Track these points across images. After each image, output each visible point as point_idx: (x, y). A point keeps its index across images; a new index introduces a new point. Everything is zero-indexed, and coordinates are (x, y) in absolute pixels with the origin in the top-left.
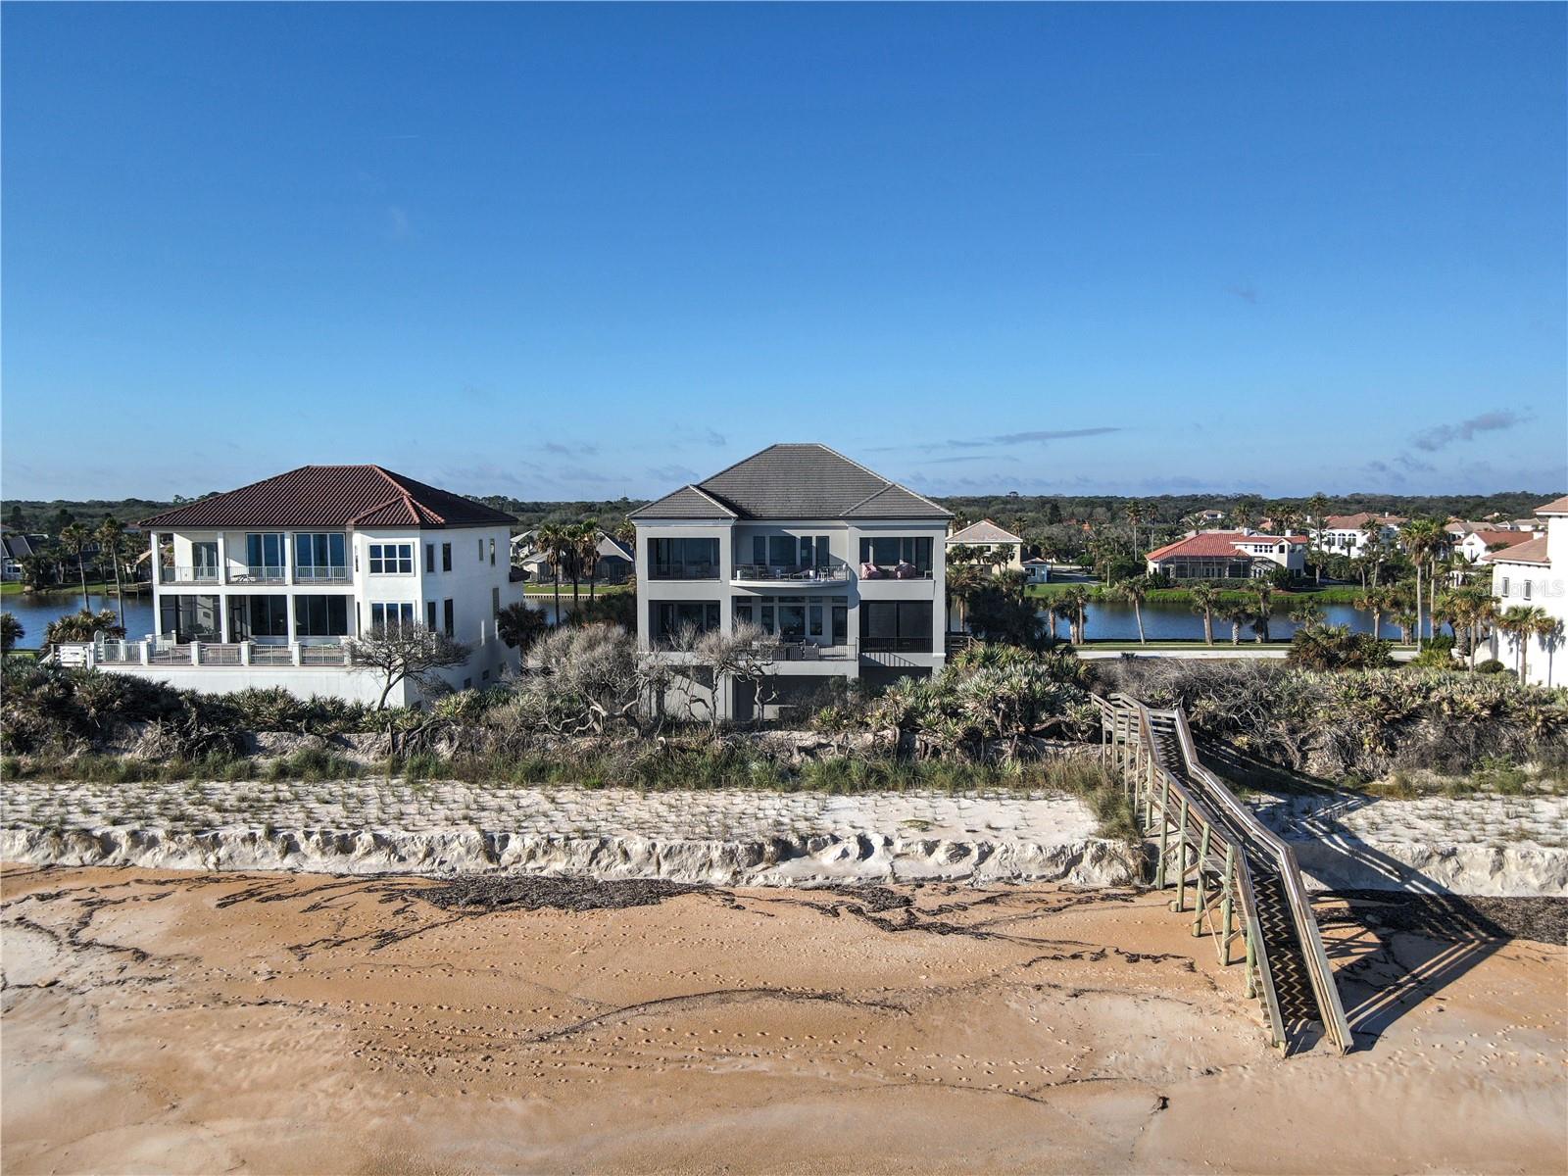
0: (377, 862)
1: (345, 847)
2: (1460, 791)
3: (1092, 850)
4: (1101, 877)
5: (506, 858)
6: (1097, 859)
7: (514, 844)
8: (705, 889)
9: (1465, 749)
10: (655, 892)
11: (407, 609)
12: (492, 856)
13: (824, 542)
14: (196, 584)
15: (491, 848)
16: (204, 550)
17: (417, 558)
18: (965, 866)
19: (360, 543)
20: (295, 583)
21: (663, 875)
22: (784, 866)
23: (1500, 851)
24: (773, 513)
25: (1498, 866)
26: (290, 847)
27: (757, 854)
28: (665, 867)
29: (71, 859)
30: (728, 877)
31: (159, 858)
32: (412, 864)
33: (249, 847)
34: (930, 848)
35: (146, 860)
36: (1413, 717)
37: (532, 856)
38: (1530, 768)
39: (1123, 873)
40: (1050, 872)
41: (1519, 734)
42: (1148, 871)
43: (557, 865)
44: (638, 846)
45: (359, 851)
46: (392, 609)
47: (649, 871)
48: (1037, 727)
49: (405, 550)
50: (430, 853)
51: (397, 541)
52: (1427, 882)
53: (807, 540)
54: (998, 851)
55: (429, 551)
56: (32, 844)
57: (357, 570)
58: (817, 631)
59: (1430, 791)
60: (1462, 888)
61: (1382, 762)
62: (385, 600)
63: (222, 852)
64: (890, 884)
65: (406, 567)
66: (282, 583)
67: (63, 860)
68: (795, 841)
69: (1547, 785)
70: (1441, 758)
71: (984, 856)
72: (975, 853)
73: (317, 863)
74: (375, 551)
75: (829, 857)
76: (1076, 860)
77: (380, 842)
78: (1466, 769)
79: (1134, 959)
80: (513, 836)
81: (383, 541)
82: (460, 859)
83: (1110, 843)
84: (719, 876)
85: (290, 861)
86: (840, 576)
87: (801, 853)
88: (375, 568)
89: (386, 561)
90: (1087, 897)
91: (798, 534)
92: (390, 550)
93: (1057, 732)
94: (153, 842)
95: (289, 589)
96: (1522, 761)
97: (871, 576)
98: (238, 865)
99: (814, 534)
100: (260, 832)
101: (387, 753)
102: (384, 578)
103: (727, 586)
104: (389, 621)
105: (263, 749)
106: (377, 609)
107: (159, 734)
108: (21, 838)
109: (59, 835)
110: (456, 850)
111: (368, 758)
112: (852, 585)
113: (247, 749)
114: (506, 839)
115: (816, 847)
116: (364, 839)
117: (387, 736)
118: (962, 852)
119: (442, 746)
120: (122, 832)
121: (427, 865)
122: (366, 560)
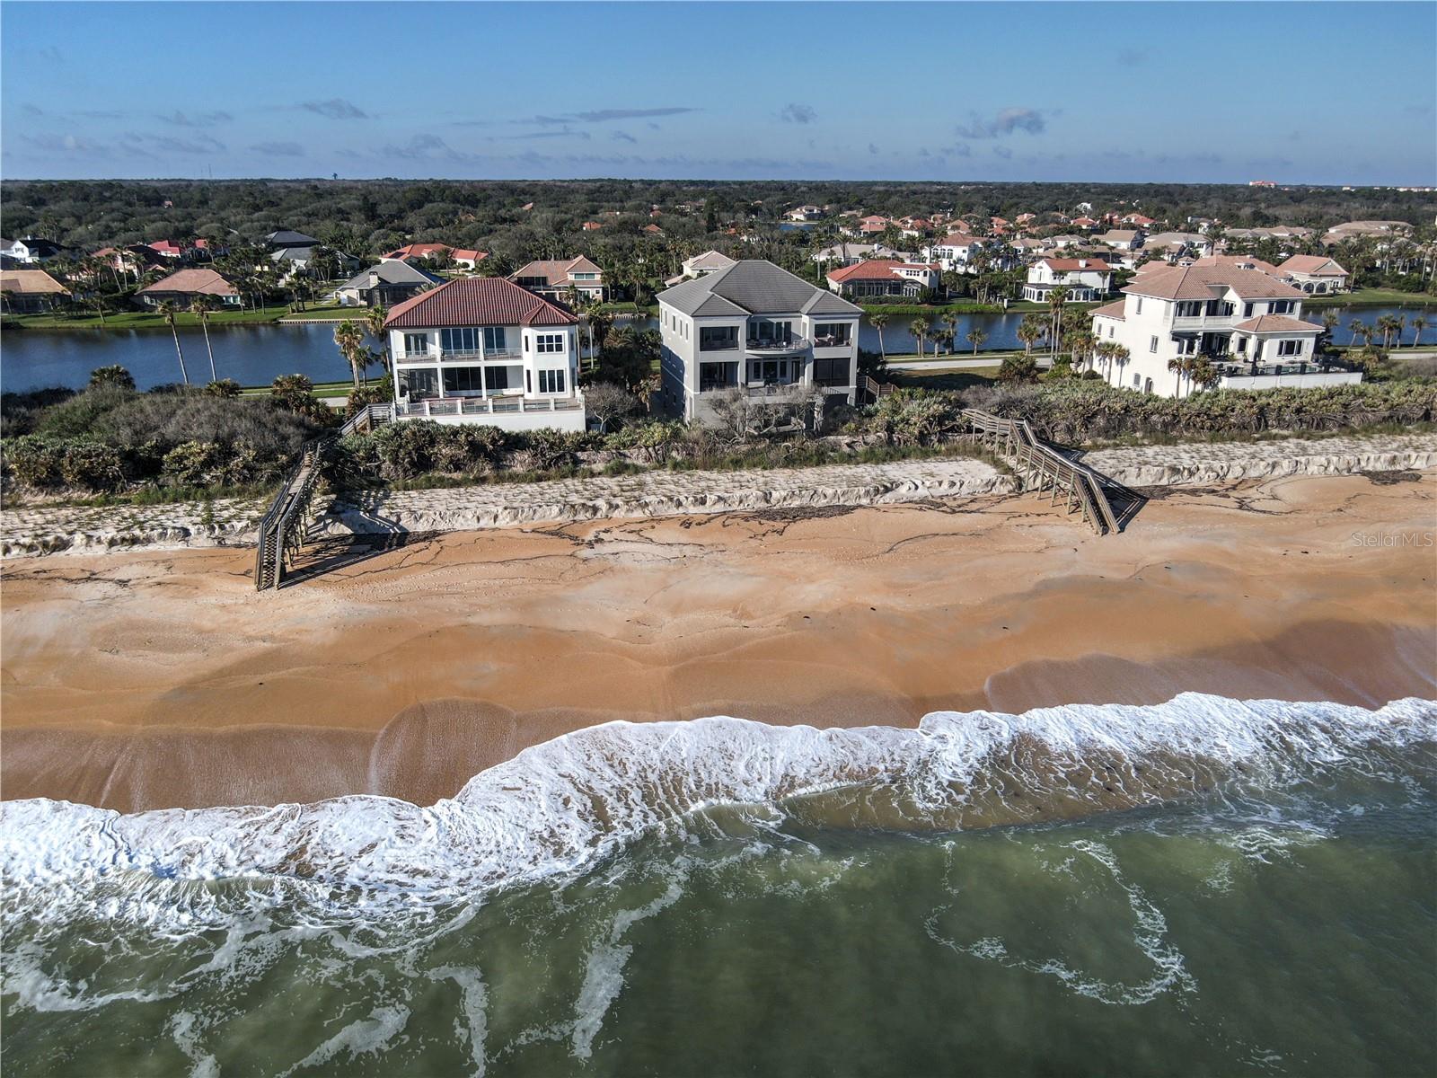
0: (720, 508)
1: (703, 502)
2: (1116, 446)
3: (1000, 479)
4: (1004, 490)
5: (772, 500)
6: (1001, 483)
8: (861, 506)
9: (1114, 428)
10: (845, 510)
11: (561, 373)
12: (768, 501)
13: (788, 325)
14: (408, 362)
15: (767, 497)
16: (412, 338)
17: (566, 343)
18: (955, 490)
19: (530, 333)
20: (485, 359)
21: (842, 503)
22: (888, 495)
23: (1140, 469)
24: (762, 309)
25: (1139, 475)
26: (679, 504)
27: (877, 491)
28: (842, 499)
30: (868, 501)
31: (623, 513)
32: (735, 507)
33: (661, 505)
34: (940, 483)
35: (616, 514)
36: (1095, 415)
37: (785, 499)
38: (1138, 435)
39: (1011, 488)
40: (986, 489)
41: (1134, 420)
42: (1020, 486)
43: (796, 503)
44: (830, 492)
45: (709, 503)
46: (551, 372)
47: (835, 502)
48: (944, 428)
49: (559, 338)
50: (741, 502)
51: (554, 333)
52: (1115, 483)
53: (780, 324)
54: (966, 483)
55: (571, 337)
56: (561, 512)
57: (527, 350)
58: (783, 373)
59: (1105, 447)
60: (1127, 484)
61: (1083, 435)
62: (547, 369)
63: (650, 508)
64: (930, 498)
65: (559, 348)
66: (477, 358)
67: (577, 518)
68: (889, 485)
69: (1146, 442)
70: (1105, 432)
71: (961, 485)
72: (958, 484)
73: (692, 510)
74: (540, 339)
75: (903, 490)
76: (994, 484)
77: (720, 498)
78: (1115, 436)
79: (1039, 515)
80: (774, 492)
81: (545, 333)
82: (754, 503)
83: (1005, 477)
84: (865, 501)
85: (681, 510)
86: (803, 345)
87: (892, 490)
88: (541, 349)
89: (546, 345)
90: (1003, 498)
91: (775, 321)
92: (550, 338)
93: (952, 429)
94: (617, 506)
95: (482, 363)
96: (1135, 432)
98: (660, 513)
99: (783, 321)
100: (664, 499)
101: (648, 459)
102: (546, 355)
103: (741, 354)
104: (550, 381)
105: (584, 461)
106: (542, 373)
107: (526, 456)
108: (555, 509)
109: (573, 506)
110: (752, 500)
111: (640, 462)
112: (809, 351)
113: (576, 462)
114: (771, 493)
115: (897, 486)
116: (711, 498)
117: (643, 450)
118: (953, 484)
119: (674, 454)
120: (601, 503)
121: (741, 507)
122: (533, 344)
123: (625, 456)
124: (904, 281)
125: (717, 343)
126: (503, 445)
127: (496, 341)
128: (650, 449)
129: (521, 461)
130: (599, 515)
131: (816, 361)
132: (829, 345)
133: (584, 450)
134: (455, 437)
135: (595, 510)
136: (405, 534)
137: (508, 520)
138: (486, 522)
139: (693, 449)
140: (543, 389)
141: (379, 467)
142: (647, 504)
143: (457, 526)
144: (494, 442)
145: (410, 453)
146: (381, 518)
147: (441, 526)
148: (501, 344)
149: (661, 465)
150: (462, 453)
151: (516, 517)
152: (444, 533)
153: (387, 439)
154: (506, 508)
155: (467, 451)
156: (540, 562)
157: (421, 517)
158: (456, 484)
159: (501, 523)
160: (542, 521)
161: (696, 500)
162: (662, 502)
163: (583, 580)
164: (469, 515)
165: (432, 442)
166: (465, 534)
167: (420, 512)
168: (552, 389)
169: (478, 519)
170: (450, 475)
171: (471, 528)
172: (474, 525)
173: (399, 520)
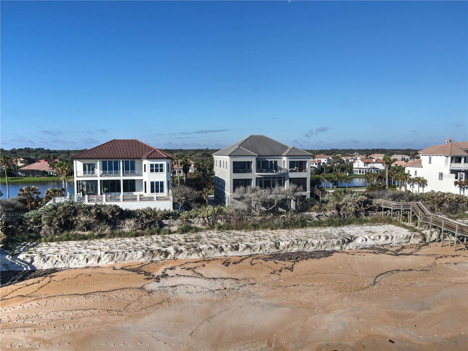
0: (247, 252)
1: (237, 248)
3: (412, 236)
4: (417, 241)
5: (280, 248)
6: (414, 237)
8: (336, 251)
10: (329, 254)
11: (162, 183)
12: (278, 248)
14: (85, 177)
15: (277, 246)
16: (87, 166)
17: (165, 168)
18: (389, 241)
19: (147, 163)
20: (123, 176)
21: (323, 249)
22: (351, 244)
24: (263, 155)
26: (222, 250)
27: (344, 241)
28: (323, 247)
29: (157, 258)
30: (340, 248)
31: (185, 256)
32: (257, 252)
33: (210, 251)
34: (380, 237)
35: (180, 257)
37: (288, 247)
40: (407, 241)
42: (425, 239)
43: (295, 249)
44: (316, 242)
45: (241, 249)
46: (157, 183)
47: (319, 248)
49: (161, 165)
50: (261, 248)
51: (159, 163)
53: (271, 162)
54: (394, 237)
55: (168, 165)
56: (144, 255)
57: (145, 171)
58: (274, 186)
62: (155, 180)
63: (203, 253)
64: (376, 246)
65: (162, 170)
66: (119, 176)
67: (154, 259)
68: (350, 238)
70: (451, 211)
71: (392, 238)
72: (390, 237)
73: (230, 254)
74: (152, 166)
75: (359, 241)
76: (410, 238)
77: (248, 246)
78: (456, 213)
80: (281, 243)
81: (154, 163)
82: (269, 249)
83: (416, 233)
84: (337, 248)
85: (223, 254)
86: (282, 171)
87: (352, 241)
88: (152, 171)
89: (155, 169)
91: (269, 160)
92: (157, 165)
94: (181, 251)
95: (121, 178)
98: (209, 256)
99: (273, 160)
100: (212, 246)
101: (204, 224)
102: (155, 174)
103: (254, 175)
105: (167, 225)
106: (152, 183)
107: (132, 222)
108: (140, 253)
109: (152, 251)
110: (267, 247)
111: (199, 226)
112: (287, 174)
113: (162, 225)
114: (279, 243)
115: (355, 239)
116: (242, 246)
117: (202, 219)
118: (387, 238)
119: (219, 221)
120: (171, 249)
121: (261, 252)
122: (148, 168)
123: (191, 222)
126: (119, 215)
127: (130, 167)
128: (206, 219)
129: (128, 225)
130: (169, 257)
131: (290, 179)
132: (296, 172)
133: (167, 219)
134: (89, 210)
135: (167, 254)
136: (34, 270)
137: (107, 261)
138: (92, 262)
139: (230, 218)
140: (152, 191)
141: (40, 228)
142: (201, 250)
143: (72, 265)
144: (113, 213)
145: (60, 219)
146: (19, 260)
147: (60, 266)
148: (133, 168)
149: (212, 227)
150: (92, 220)
151: (112, 259)
152: (61, 270)
153: (48, 211)
154: (106, 253)
155: (96, 218)
157: (48, 259)
158: (85, 238)
159: (102, 263)
160: (131, 261)
161: (233, 247)
162: (211, 248)
164: (81, 257)
165: (75, 214)
166: (76, 271)
167: (47, 256)
168: (157, 191)
169: (87, 260)
170: (83, 233)
171: (81, 266)
172: (84, 264)
173: (32, 261)
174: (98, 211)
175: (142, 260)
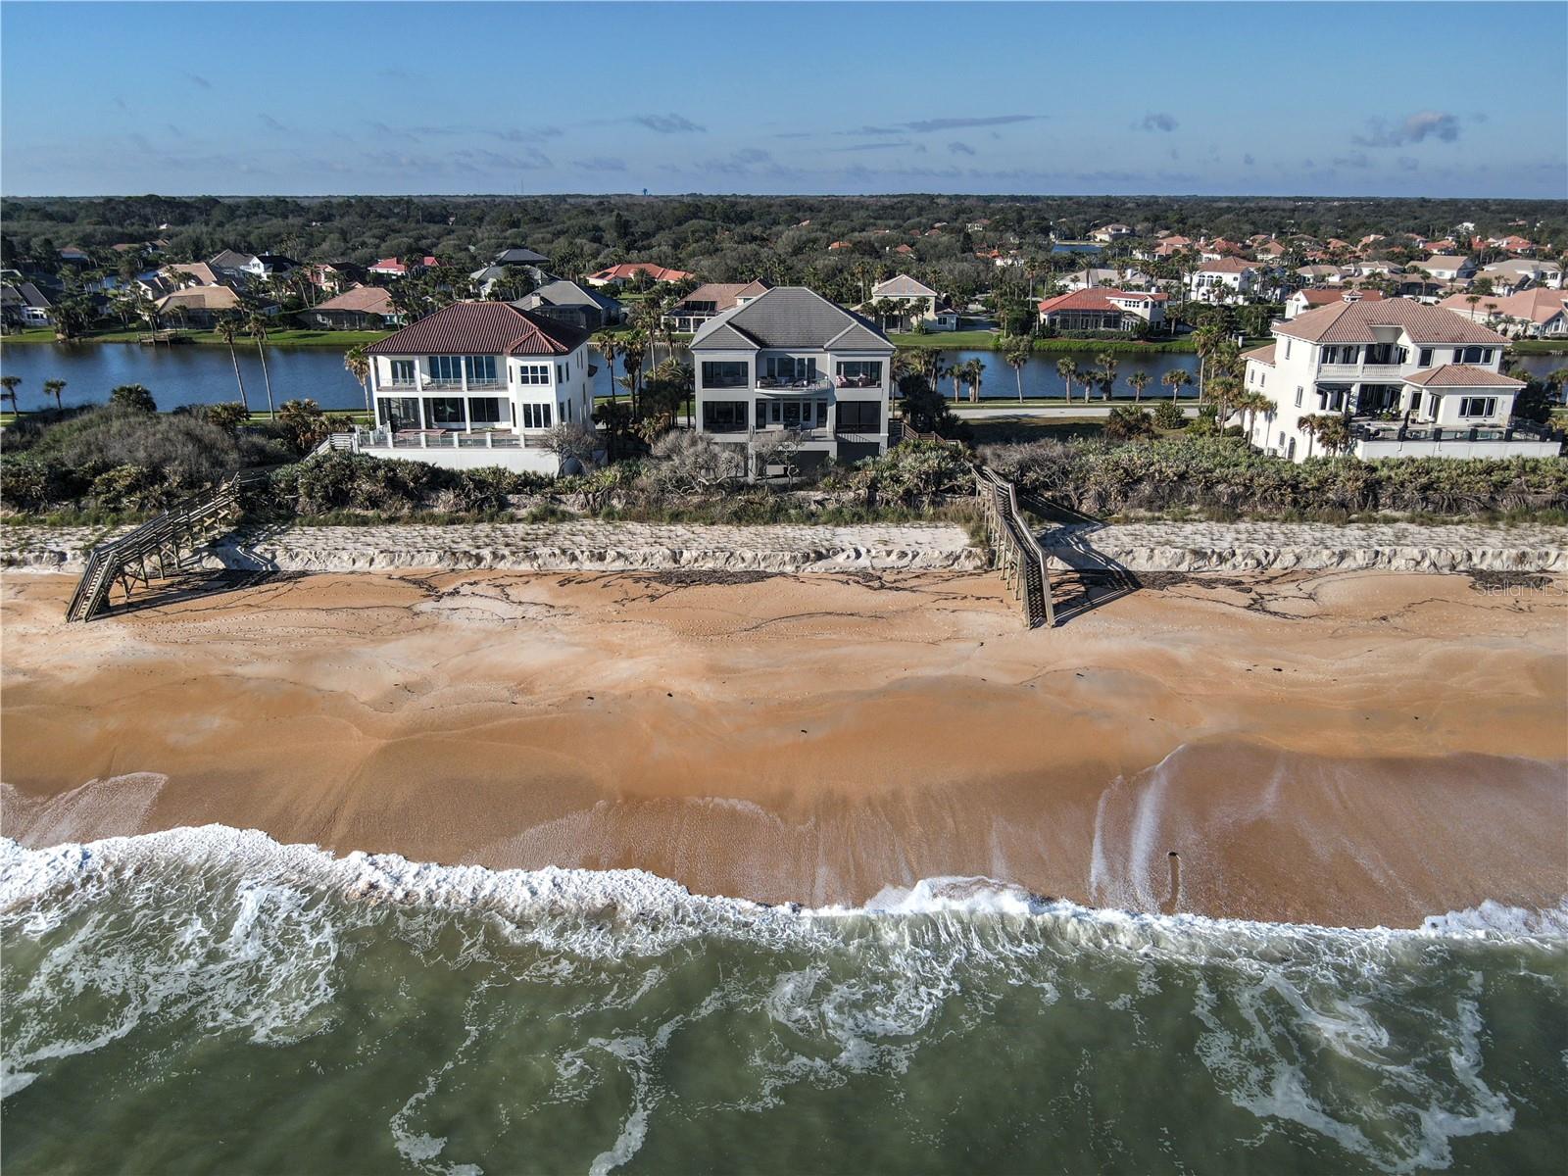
0: (619, 565)
1: (601, 558)
2: (1152, 521)
3: (965, 553)
4: (969, 565)
5: (683, 562)
6: (967, 557)
7: (686, 554)
8: (783, 574)
9: (1163, 498)
10: (761, 576)
11: (547, 407)
12: (676, 561)
13: (812, 361)
14: (395, 391)
15: (675, 557)
16: (399, 365)
17: (552, 374)
18: (905, 561)
19: (514, 363)
20: (469, 389)
21: (762, 569)
22: (820, 563)
24: (780, 342)
26: (574, 558)
27: (807, 558)
28: (763, 565)
29: (462, 566)
30: (794, 569)
31: (508, 565)
32: (636, 566)
33: (552, 558)
34: (889, 554)
35: (501, 566)
36: (1140, 480)
37: (696, 560)
38: (1194, 508)
39: (979, 564)
40: (945, 564)
41: (1192, 489)
42: (991, 562)
43: (709, 565)
44: (749, 555)
45: (609, 559)
46: (537, 407)
47: (755, 567)
48: (942, 488)
49: (544, 369)
50: (645, 560)
51: (539, 363)
52: (1118, 565)
53: (801, 361)
54: (921, 554)
55: (559, 369)
56: (440, 559)
57: (512, 381)
58: (807, 418)
59: (1138, 520)
60: (1133, 568)
61: (1120, 505)
62: (532, 402)
63: (540, 561)
64: (870, 571)
65: (545, 380)
66: (460, 389)
67: (458, 567)
68: (824, 552)
69: (1202, 516)
70: (1149, 503)
71: (914, 557)
72: (910, 556)
73: (589, 566)
74: (524, 369)
75: (841, 558)
76: (958, 558)
77: (620, 555)
78: (1161, 508)
79: (979, 599)
80: (685, 551)
81: (529, 363)
82: (660, 562)
83: (974, 550)
84: (789, 569)
85: (575, 565)
86: (823, 385)
87: (827, 557)
88: (525, 380)
89: (531, 376)
90: (961, 574)
91: (796, 356)
92: (534, 369)
93: (952, 490)
94: (503, 557)
95: (465, 394)
96: (1191, 503)
97: (843, 386)
98: (549, 567)
99: (806, 356)
100: (557, 551)
101: (583, 507)
102: (530, 388)
103: (752, 392)
104: (535, 415)
105: (513, 505)
106: (527, 407)
107: (452, 496)
108: (434, 556)
110: (658, 558)
112: (830, 390)
113: (503, 504)
114: (682, 552)
115: (835, 554)
116: (611, 554)
117: (582, 496)
118: (903, 555)
119: (615, 502)
120: (486, 552)
121: (644, 566)
122: (517, 375)
123: (561, 501)
124: (1121, 313)
125: (728, 380)
126: (427, 483)
127: (484, 368)
128: (590, 496)
129: (444, 502)
131: (839, 404)
132: (857, 386)
134: (374, 472)
135: (479, 559)
136: (276, 571)
137: (384, 564)
138: (362, 565)
140: (528, 424)
141: (296, 501)
142: (536, 557)
143: (331, 568)
144: (416, 479)
145: (327, 487)
146: (255, 554)
147: (315, 567)
148: (492, 374)
150: (379, 489)
151: (392, 561)
152: (314, 574)
153: (306, 471)
154: (382, 552)
155: (385, 486)
156: (364, 614)
157: (297, 555)
158: (364, 522)
159: (377, 567)
160: (420, 567)
161: (593, 556)
162: (554, 555)
163: (394, 636)
164: (345, 557)
165: (352, 478)
166: (335, 576)
167: (295, 551)
168: (538, 424)
169: (354, 562)
170: (366, 513)
171: (344, 570)
172: (349, 567)
173: (274, 557)
174: (390, 474)
175: (438, 566)
